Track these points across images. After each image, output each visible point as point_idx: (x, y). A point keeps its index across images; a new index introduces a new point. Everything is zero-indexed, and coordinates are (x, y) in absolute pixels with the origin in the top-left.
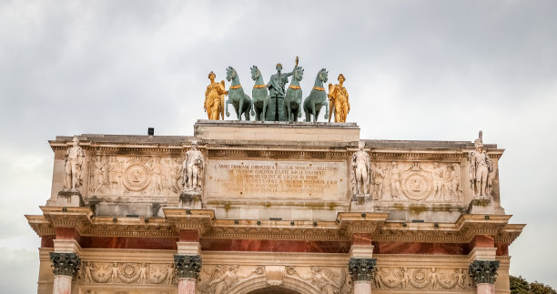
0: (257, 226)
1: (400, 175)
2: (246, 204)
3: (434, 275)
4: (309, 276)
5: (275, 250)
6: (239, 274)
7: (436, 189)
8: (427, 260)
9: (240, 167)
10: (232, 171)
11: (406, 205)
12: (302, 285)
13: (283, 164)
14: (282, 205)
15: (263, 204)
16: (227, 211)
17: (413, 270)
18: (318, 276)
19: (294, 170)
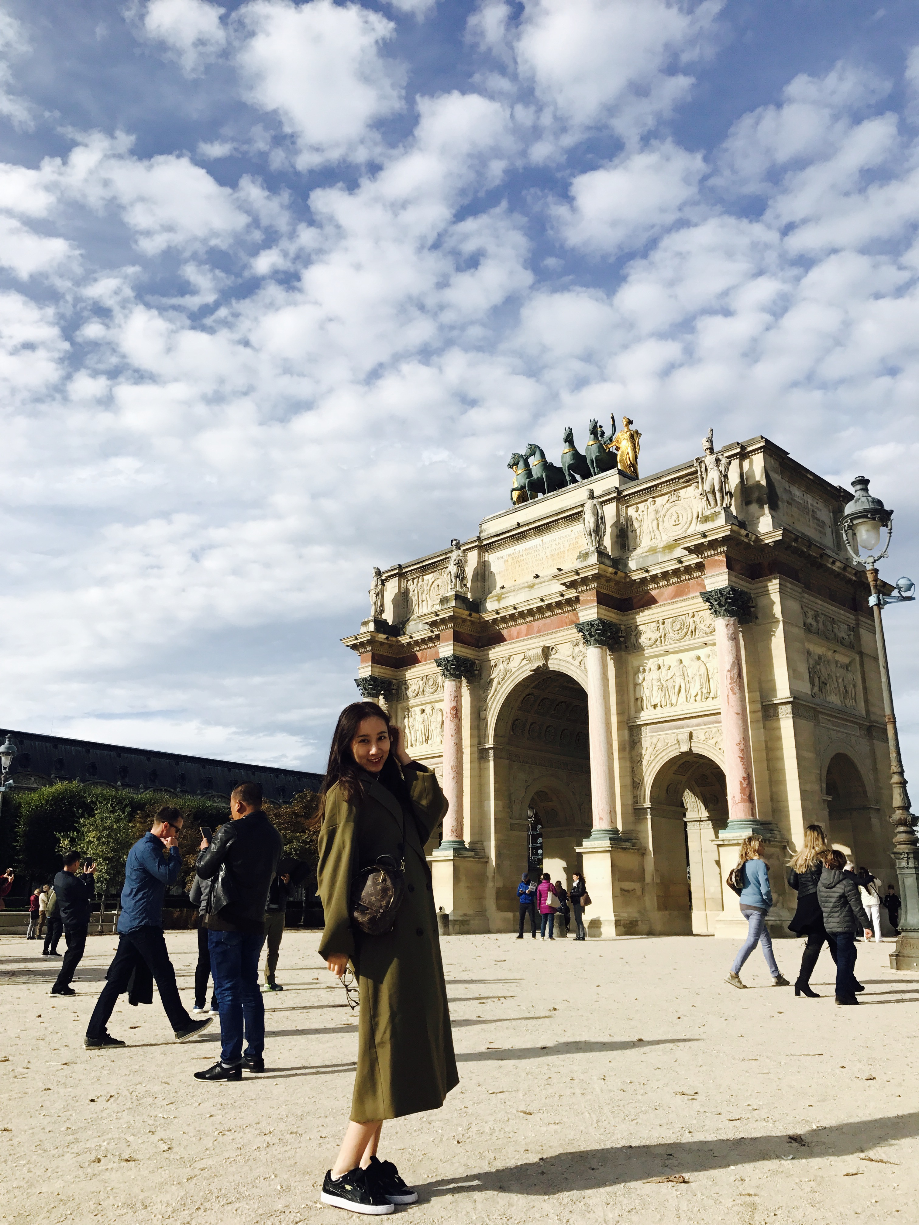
0: (515, 611)
1: (657, 511)
2: (514, 591)
3: (691, 620)
4: (570, 653)
5: (538, 632)
6: (511, 665)
7: (695, 515)
8: (683, 604)
9: (513, 554)
10: (507, 561)
11: (661, 545)
12: (563, 663)
13: (549, 538)
14: (544, 582)
15: (528, 587)
16: (499, 603)
17: (670, 620)
18: (577, 649)
19: (558, 541)
